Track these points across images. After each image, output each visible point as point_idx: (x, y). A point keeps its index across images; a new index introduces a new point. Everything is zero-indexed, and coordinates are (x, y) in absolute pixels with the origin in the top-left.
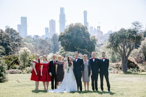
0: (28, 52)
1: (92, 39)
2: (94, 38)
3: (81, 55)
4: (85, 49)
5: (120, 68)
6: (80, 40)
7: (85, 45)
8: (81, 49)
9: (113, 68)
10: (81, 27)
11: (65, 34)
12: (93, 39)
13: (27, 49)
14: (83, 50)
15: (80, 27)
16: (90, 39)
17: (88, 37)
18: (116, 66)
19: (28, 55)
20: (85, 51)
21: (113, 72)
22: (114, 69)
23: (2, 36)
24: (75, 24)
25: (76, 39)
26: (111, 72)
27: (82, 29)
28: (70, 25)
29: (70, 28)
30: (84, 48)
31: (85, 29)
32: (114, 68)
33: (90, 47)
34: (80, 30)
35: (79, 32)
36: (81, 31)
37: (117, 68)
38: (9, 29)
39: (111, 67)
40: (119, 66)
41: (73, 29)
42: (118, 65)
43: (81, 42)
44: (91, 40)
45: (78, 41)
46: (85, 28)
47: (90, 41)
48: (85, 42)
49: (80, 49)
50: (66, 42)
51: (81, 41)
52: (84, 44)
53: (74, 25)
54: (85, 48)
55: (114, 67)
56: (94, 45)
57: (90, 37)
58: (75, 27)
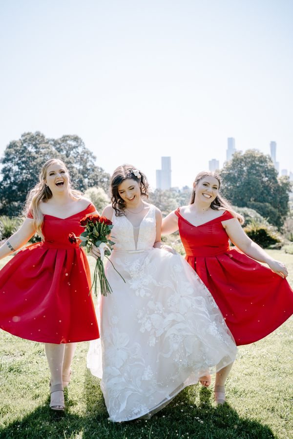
1: (282, 183)
2: (287, 179)
3: (252, 213)
4: (267, 204)
6: (255, 183)
7: (267, 195)
8: (258, 203)
10: (259, 158)
11: (223, 172)
12: (285, 181)
14: (262, 204)
15: (255, 157)
16: (277, 182)
17: (274, 178)
20: (266, 207)
23: (97, 179)
24: (246, 151)
25: (246, 183)
27: (261, 162)
29: (234, 160)
30: (264, 201)
31: (266, 161)
33: (278, 199)
34: (255, 164)
35: (253, 167)
36: (258, 165)
41: (241, 162)
43: (259, 189)
44: (281, 185)
45: (250, 186)
46: (266, 158)
47: (279, 186)
48: (266, 188)
49: (256, 203)
50: (227, 188)
51: (258, 185)
52: (265, 193)
53: (243, 154)
54: (268, 202)
56: (287, 194)
57: (277, 179)
58: (245, 157)
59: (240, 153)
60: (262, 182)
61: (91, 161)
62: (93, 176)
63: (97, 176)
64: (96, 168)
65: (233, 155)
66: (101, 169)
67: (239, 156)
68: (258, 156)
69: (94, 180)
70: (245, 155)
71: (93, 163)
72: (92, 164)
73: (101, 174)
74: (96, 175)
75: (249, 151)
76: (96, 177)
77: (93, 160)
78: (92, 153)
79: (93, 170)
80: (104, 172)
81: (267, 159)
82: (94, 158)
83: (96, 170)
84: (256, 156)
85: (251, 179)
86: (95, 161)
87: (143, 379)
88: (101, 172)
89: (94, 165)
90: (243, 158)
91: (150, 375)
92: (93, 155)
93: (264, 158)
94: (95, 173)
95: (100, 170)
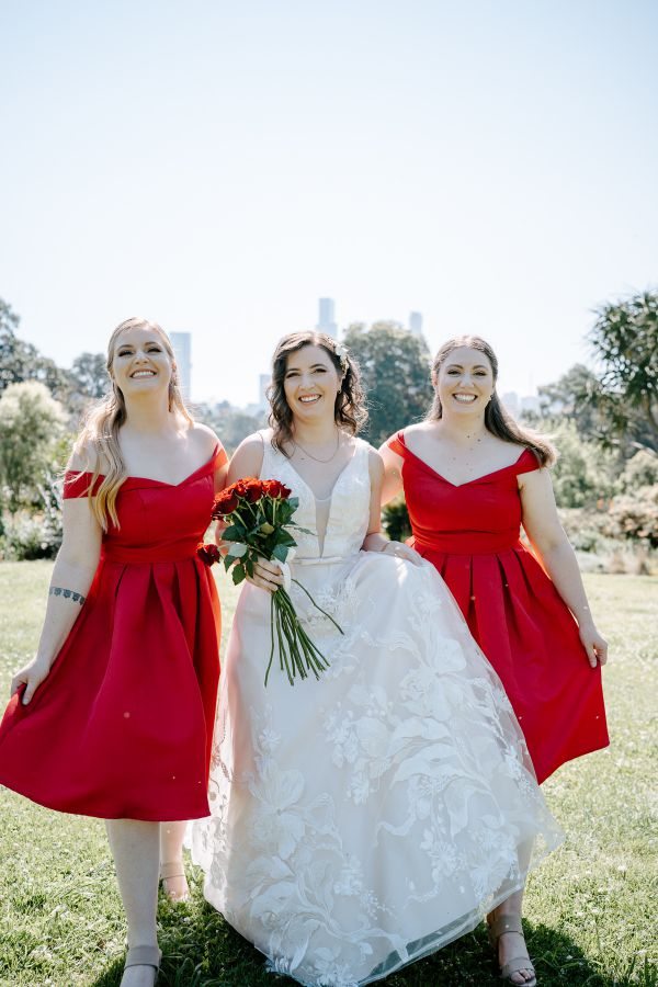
0: (46, 417)
5: (649, 536)
6: (391, 398)
9: (607, 536)
10: (401, 340)
13: (38, 398)
15: (393, 339)
18: (622, 523)
19: (41, 437)
21: (614, 568)
22: (608, 543)
23: (21, 370)
24: (374, 326)
26: (601, 566)
27: (407, 351)
28: (346, 327)
31: (416, 349)
32: (612, 536)
34: (394, 354)
35: (390, 359)
36: (399, 358)
37: (633, 535)
38: (90, 355)
39: (592, 529)
40: (640, 529)
41: (362, 349)
42: (632, 516)
43: (400, 411)
45: (382, 405)
46: (417, 342)
51: (398, 402)
53: (367, 329)
55: (608, 529)
58: (371, 338)
59: (360, 328)
60: (407, 397)
61: (7, 327)
62: (11, 364)
63: (21, 363)
64: (18, 343)
65: (344, 330)
66: (32, 348)
67: (358, 335)
68: (401, 336)
69: (13, 372)
70: (370, 332)
71: (11, 333)
72: (9, 335)
73: (32, 360)
74: (19, 361)
75: (380, 324)
76: (18, 365)
77: (11, 324)
78: (10, 306)
79: (12, 350)
80: (39, 355)
81: (421, 347)
82: (15, 319)
83: (18, 348)
84: (395, 336)
85: (385, 389)
86: (17, 326)
87: (337, 892)
88: (30, 354)
89: (13, 336)
90: (367, 339)
91: (356, 882)
92: (14, 310)
93: (412, 343)
94: (17, 356)
95: (27, 351)
